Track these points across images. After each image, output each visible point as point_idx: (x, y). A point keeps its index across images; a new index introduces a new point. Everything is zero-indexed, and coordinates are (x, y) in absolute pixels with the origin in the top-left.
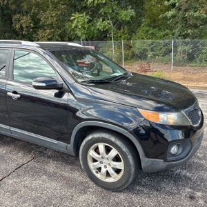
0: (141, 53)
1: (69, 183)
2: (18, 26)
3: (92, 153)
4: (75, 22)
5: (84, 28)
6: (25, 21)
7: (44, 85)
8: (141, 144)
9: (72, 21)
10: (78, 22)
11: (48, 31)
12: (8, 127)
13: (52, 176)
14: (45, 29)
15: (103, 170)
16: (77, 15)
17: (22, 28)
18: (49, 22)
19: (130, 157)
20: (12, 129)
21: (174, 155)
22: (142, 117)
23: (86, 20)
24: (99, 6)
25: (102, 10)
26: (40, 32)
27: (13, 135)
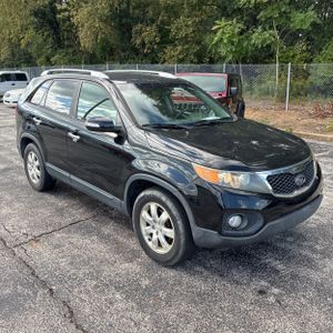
0: (325, 84)
1: (119, 248)
2: (138, 42)
3: (144, 213)
4: (219, 34)
5: (232, 43)
6: (149, 34)
7: (97, 126)
8: (190, 206)
9: (215, 32)
10: (223, 33)
11: (179, 48)
12: (68, 175)
13: (104, 238)
14: (176, 46)
15: (155, 237)
16: (223, 23)
17: (143, 44)
18: (182, 34)
19: (179, 222)
20: (72, 177)
21: (234, 229)
22: (195, 174)
23: (237, 30)
24: (257, 7)
25: (261, 14)
26: (169, 50)
27: (72, 184)
